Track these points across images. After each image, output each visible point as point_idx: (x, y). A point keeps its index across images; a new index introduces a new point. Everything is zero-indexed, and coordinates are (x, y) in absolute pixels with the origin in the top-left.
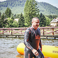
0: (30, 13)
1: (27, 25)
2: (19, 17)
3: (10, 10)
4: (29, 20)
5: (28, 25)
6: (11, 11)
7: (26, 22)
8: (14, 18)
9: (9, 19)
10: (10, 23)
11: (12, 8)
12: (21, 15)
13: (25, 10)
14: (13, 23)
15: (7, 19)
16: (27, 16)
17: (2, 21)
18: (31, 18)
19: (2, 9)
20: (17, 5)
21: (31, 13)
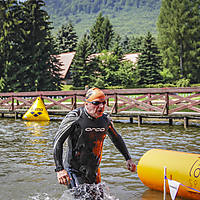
0: (182, 31)
1: (168, 76)
2: (141, 47)
3: (108, 24)
4: (177, 57)
5: (171, 76)
6: (111, 27)
7: (167, 67)
8: (121, 53)
9: (105, 56)
10: (107, 70)
11: (114, 17)
12: (149, 42)
13: (162, 22)
14: (120, 71)
15: (97, 55)
16: (169, 44)
17: (81, 65)
18: (183, 51)
19: (80, 20)
20: (131, 5)
21: (184, 32)
